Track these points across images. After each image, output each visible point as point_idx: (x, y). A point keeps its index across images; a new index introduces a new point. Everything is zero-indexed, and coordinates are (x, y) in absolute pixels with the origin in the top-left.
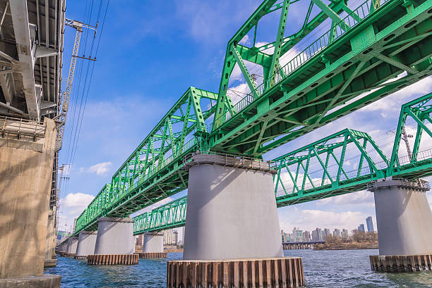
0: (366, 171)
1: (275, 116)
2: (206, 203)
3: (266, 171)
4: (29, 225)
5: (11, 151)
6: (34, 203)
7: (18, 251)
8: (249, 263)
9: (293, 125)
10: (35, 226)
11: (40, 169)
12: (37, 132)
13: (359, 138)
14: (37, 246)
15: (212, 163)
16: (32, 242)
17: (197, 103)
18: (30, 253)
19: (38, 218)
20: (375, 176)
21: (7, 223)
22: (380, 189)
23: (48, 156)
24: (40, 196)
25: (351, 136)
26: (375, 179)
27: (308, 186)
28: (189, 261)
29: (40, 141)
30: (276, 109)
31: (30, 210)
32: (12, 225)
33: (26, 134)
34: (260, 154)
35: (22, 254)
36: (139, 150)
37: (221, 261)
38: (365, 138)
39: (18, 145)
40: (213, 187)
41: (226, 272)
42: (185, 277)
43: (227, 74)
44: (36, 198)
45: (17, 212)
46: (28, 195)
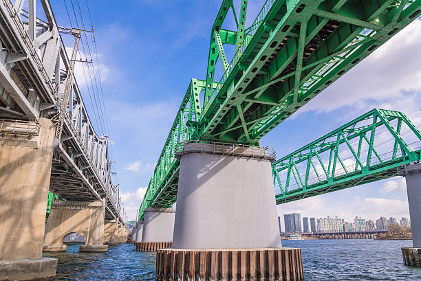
4: (24, 214)
5: (11, 149)
6: (29, 194)
7: (12, 237)
10: (29, 215)
11: (36, 164)
12: (32, 131)
14: (31, 232)
15: (199, 152)
16: (27, 229)
17: (196, 94)
18: (25, 238)
19: (33, 207)
20: (407, 158)
21: (5, 212)
22: (411, 173)
23: (44, 152)
24: (35, 188)
26: (407, 162)
27: (340, 171)
29: (34, 139)
30: (240, 89)
31: (25, 201)
32: (9, 213)
33: (23, 133)
34: (256, 140)
35: (16, 240)
37: (198, 250)
38: (398, 117)
39: (16, 143)
40: (199, 176)
41: (203, 262)
42: (165, 266)
43: (212, 61)
44: (31, 190)
45: (13, 202)
46: (23, 187)
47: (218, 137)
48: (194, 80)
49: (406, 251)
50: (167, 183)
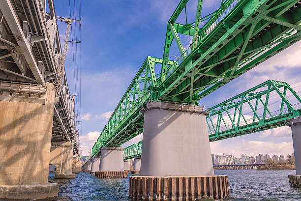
0: (285, 111)
1: (197, 72)
2: (155, 136)
3: (200, 113)
4: (37, 151)
5: (26, 105)
6: (40, 137)
7: (30, 168)
8: (184, 179)
9: (214, 78)
10: (41, 153)
11: (44, 115)
12: (41, 92)
13: (280, 86)
14: (42, 165)
15: (159, 109)
16: (39, 162)
17: (152, 67)
18: (38, 169)
19: (42, 147)
20: (292, 114)
21: (23, 150)
22: (295, 124)
23: (49, 107)
24: (44, 133)
25: (273, 85)
26: (292, 117)
27: (242, 124)
28: (142, 177)
29: (43, 97)
30: (197, 67)
31: (38, 142)
32: (26, 151)
33: (34, 93)
34: (196, 101)
35: (32, 170)
36: (122, 102)
37: (163, 177)
38: (285, 86)
39: (29, 100)
40: (159, 125)
41: (166, 185)
42: (139, 188)
43: (168, 45)
44: (41, 134)
45: (29, 143)
46: (36, 132)
47: (170, 98)
48: (149, 57)
49: (291, 178)
50: (123, 129)
